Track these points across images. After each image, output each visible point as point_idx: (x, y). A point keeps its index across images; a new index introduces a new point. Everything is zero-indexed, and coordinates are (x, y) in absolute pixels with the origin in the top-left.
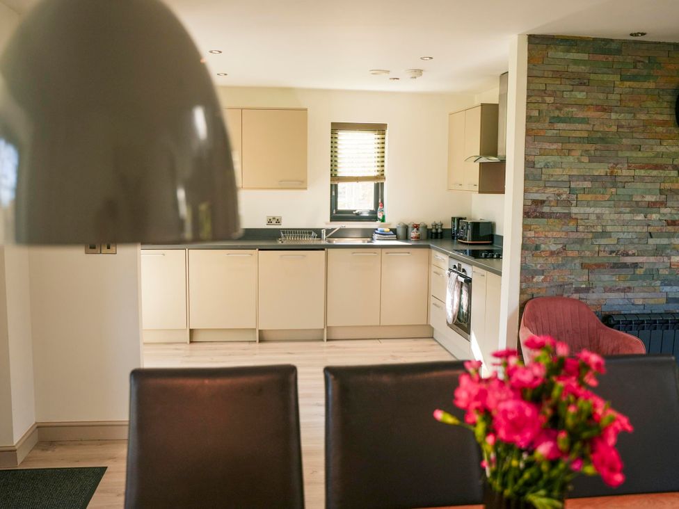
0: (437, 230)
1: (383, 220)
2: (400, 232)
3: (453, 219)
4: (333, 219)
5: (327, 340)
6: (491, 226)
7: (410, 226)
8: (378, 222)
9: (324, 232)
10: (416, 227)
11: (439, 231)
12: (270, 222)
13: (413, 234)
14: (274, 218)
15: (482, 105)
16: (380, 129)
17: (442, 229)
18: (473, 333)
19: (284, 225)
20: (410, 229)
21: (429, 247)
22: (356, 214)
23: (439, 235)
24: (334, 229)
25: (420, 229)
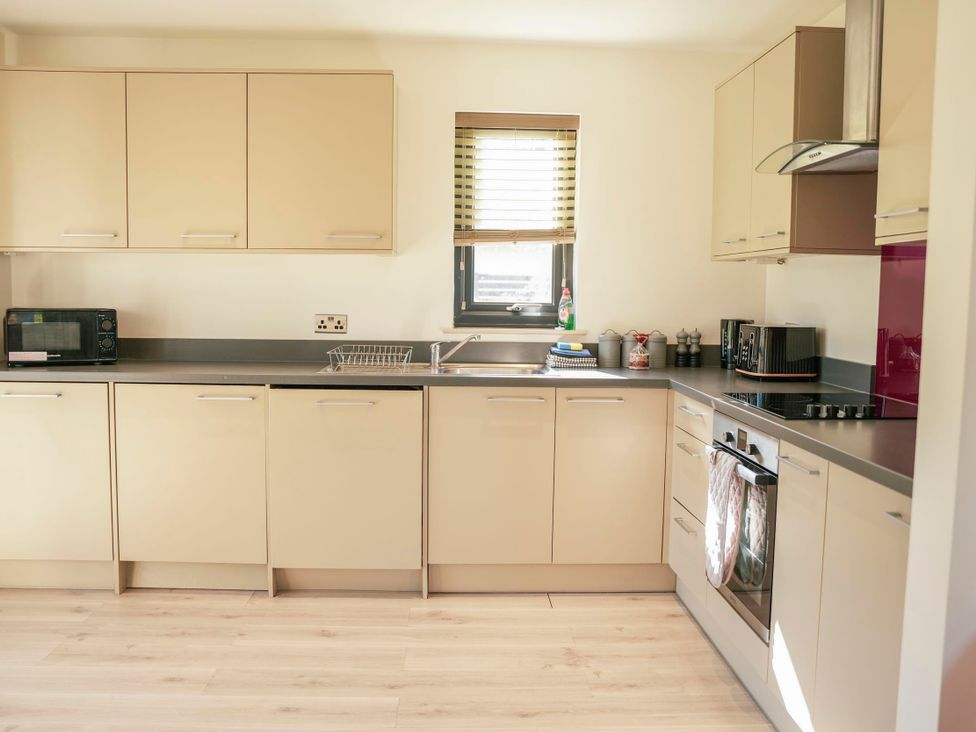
0: (689, 347)
1: (570, 326)
2: (607, 351)
3: (725, 323)
4: (461, 321)
5: (431, 594)
6: (812, 337)
7: (629, 338)
8: (560, 330)
9: (436, 350)
10: (641, 340)
11: (694, 349)
12: (322, 326)
13: (634, 355)
14: (331, 319)
15: (799, 30)
16: (564, 126)
17: (700, 347)
18: (776, 627)
19: (352, 334)
20: (628, 346)
21: (667, 385)
22: (513, 311)
23: (693, 359)
24: (458, 343)
25: (651, 345)
